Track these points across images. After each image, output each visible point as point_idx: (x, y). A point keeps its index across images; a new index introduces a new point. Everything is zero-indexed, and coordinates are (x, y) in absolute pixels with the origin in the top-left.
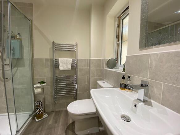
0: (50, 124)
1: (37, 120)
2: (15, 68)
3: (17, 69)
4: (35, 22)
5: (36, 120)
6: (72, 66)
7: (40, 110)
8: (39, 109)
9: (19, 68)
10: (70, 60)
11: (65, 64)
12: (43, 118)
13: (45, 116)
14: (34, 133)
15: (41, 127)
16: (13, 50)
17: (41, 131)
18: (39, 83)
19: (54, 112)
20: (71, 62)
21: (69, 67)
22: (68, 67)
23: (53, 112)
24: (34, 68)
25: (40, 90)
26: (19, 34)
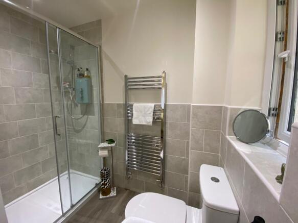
0: (113, 212)
1: (101, 197)
2: (85, 116)
3: (88, 117)
4: (105, 49)
5: (101, 195)
6: (154, 118)
7: (106, 183)
8: (103, 181)
9: (89, 116)
10: (151, 107)
11: (142, 114)
12: (108, 196)
13: (113, 193)
14: (89, 217)
15: (101, 211)
16: (82, 92)
17: (98, 219)
18: (107, 141)
19: (128, 191)
20: (152, 110)
21: (148, 121)
22: (146, 121)
23: (126, 189)
24: (105, 118)
25: (105, 153)
26: (87, 69)
